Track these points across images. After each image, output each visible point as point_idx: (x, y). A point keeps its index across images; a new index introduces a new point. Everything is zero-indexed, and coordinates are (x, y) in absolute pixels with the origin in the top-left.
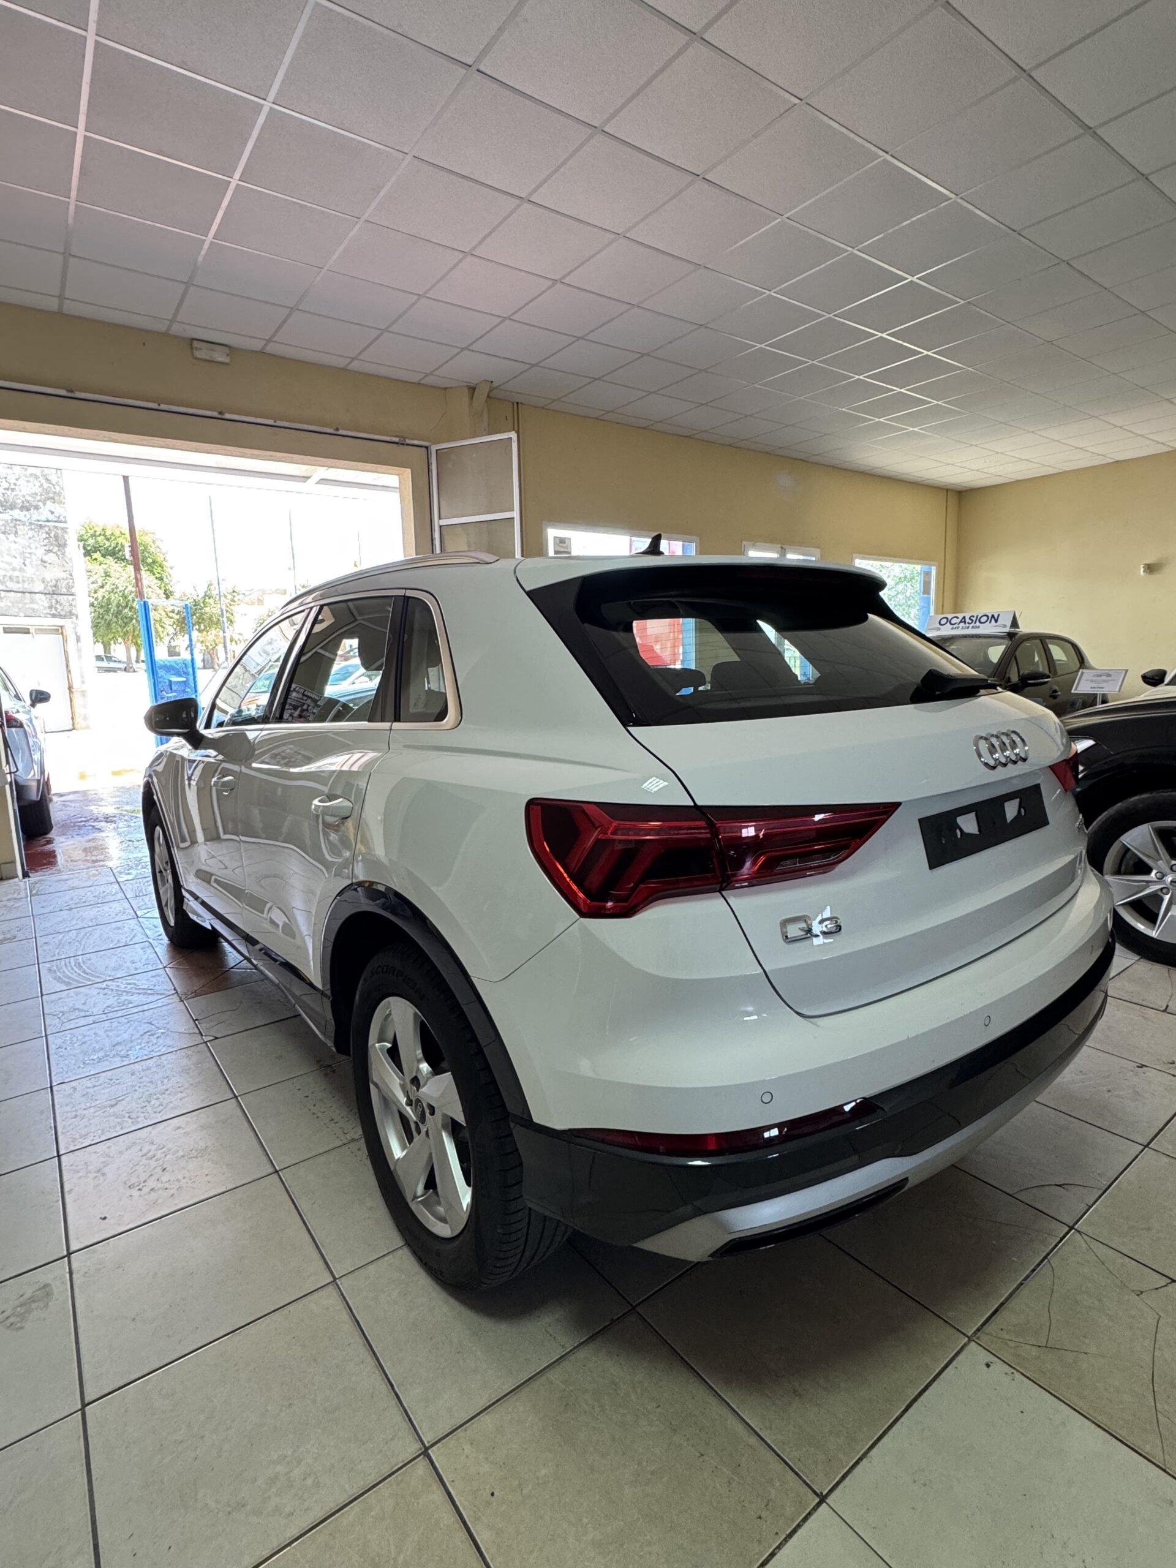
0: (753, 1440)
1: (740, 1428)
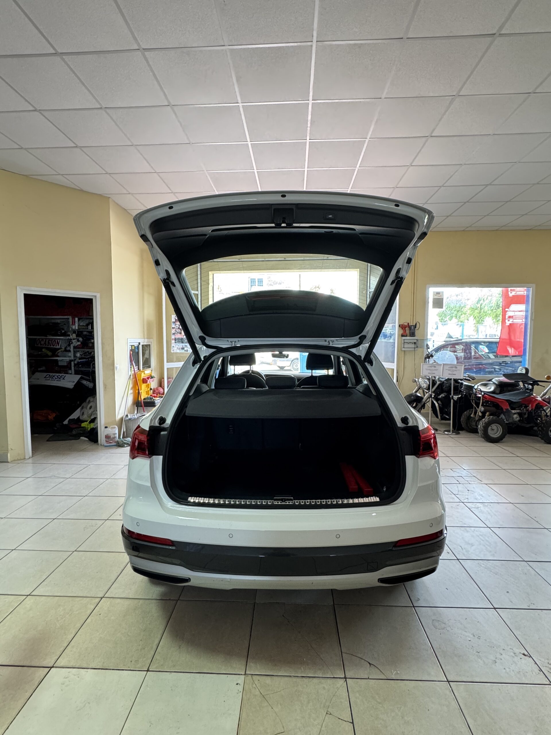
0: (155, 647)
1: (157, 642)
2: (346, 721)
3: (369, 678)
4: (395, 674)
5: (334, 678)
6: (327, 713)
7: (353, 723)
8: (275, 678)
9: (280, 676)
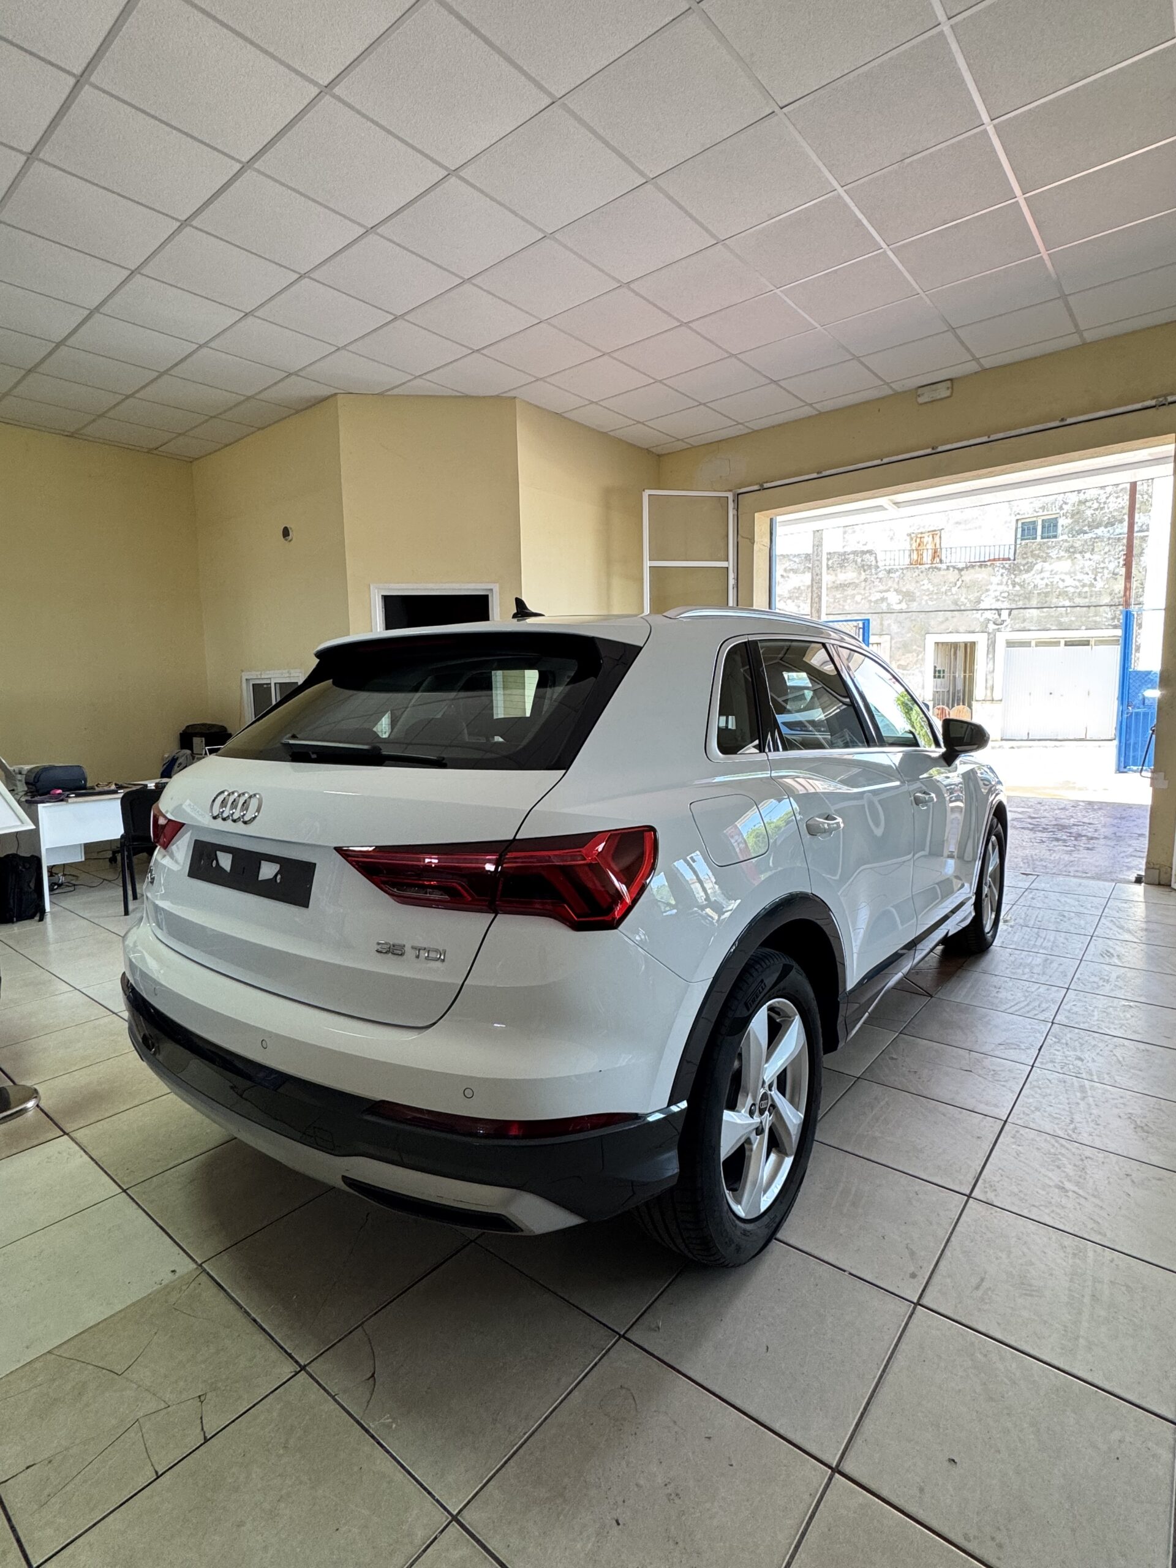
2: (203, 1429)
3: (333, 1397)
4: (383, 1424)
5: (290, 1355)
6: (200, 1397)
7: (206, 1440)
8: (222, 1294)
9: (232, 1298)
